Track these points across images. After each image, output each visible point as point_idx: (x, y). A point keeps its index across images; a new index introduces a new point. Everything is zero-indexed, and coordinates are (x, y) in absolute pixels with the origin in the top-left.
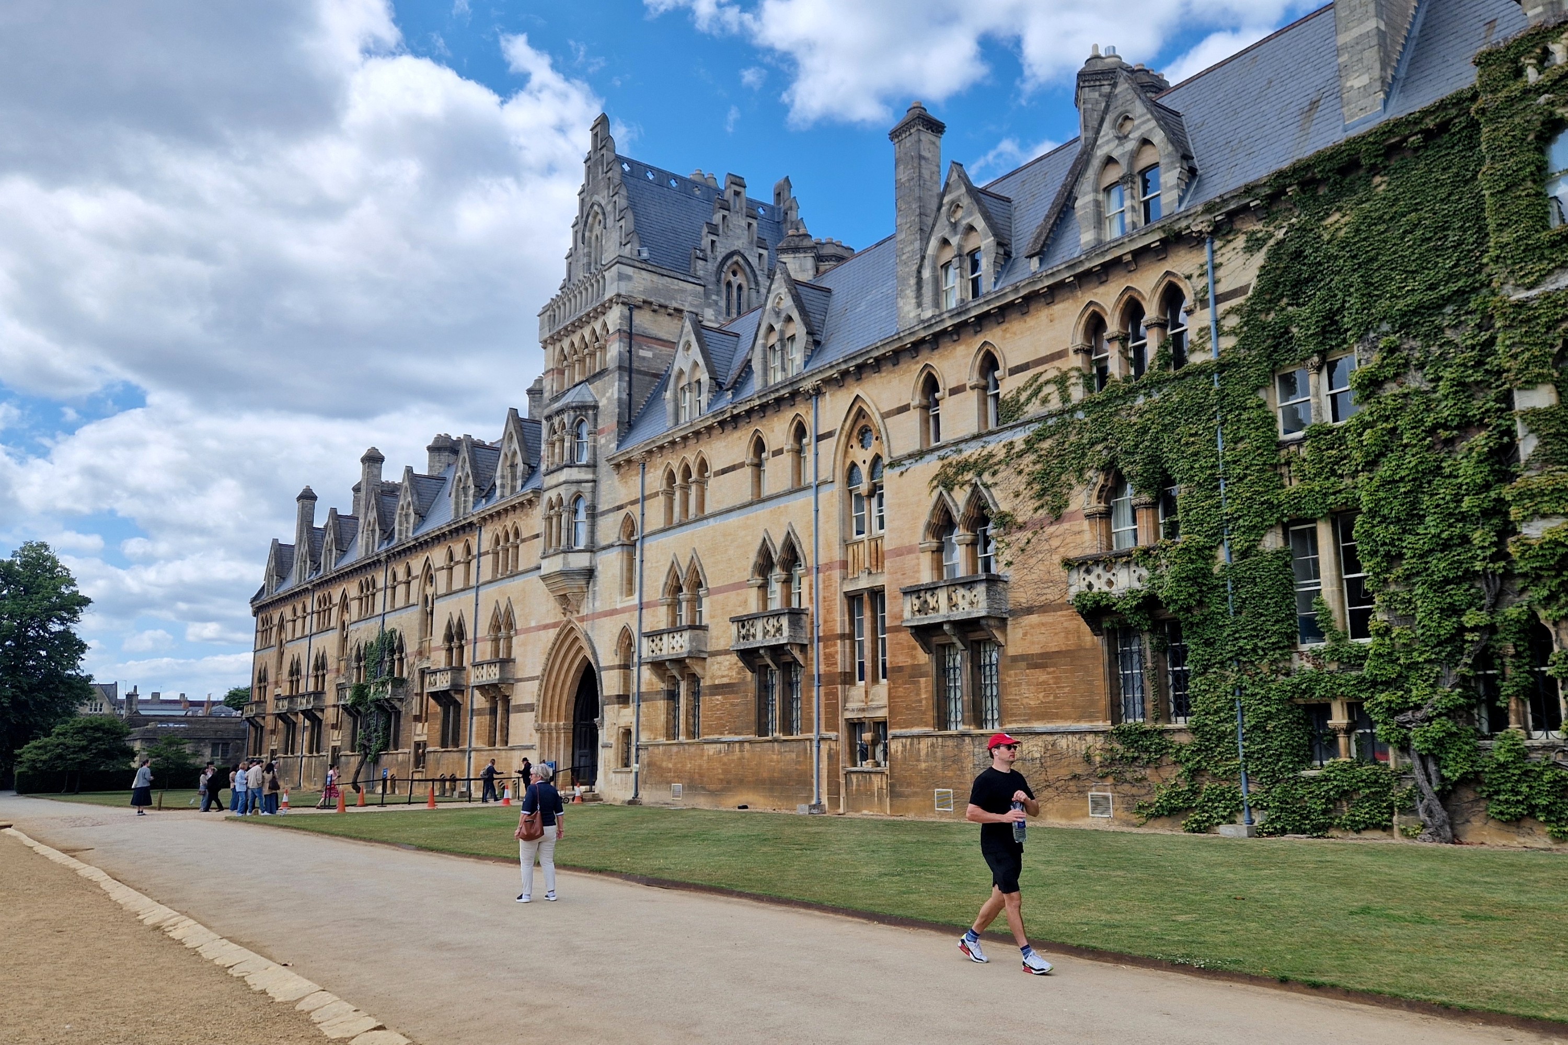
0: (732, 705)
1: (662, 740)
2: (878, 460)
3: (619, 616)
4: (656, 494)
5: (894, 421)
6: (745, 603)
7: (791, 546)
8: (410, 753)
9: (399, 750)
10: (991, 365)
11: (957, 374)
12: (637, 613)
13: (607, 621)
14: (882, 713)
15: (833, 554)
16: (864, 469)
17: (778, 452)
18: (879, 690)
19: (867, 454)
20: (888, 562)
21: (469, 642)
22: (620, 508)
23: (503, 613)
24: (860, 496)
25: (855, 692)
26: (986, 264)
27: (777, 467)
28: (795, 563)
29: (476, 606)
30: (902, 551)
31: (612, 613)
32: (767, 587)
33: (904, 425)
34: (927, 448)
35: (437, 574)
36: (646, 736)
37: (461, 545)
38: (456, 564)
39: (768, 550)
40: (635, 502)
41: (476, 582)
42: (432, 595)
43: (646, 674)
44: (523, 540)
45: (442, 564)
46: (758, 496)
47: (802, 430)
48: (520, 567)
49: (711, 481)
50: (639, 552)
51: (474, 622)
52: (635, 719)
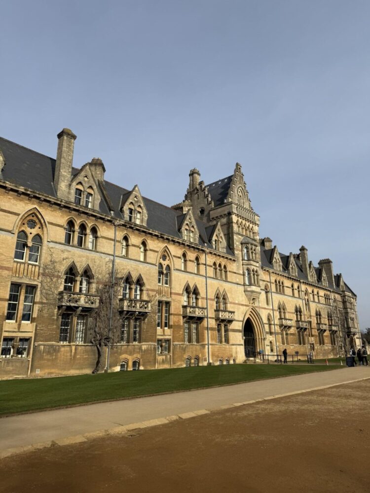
0: (295, 338)
1: (281, 345)
2: (308, 300)
3: (267, 310)
4: (273, 283)
5: (310, 295)
6: (294, 317)
7: (300, 309)
8: (155, 345)
9: (143, 343)
10: (318, 293)
11: (315, 293)
12: (272, 311)
13: (263, 310)
14: (314, 342)
15: (305, 313)
16: (306, 300)
17: (296, 289)
18: (312, 338)
19: (306, 297)
20: (312, 317)
21: (203, 298)
22: (264, 281)
23: (222, 293)
24: (306, 304)
25: (310, 338)
26: (316, 279)
27: (296, 292)
28: (300, 312)
29: (206, 284)
30: (313, 316)
31: (265, 308)
32: (297, 315)
33: (311, 296)
34: (314, 301)
35: (174, 258)
36: (277, 344)
37: (193, 254)
38: (190, 261)
39: (296, 308)
40: (268, 282)
41: (205, 275)
42: (166, 265)
43: (276, 327)
44: (230, 271)
45: (179, 256)
46: (293, 296)
47: (298, 288)
48: (229, 280)
49: (285, 288)
50: (270, 295)
51: (205, 291)
52: (274, 339)
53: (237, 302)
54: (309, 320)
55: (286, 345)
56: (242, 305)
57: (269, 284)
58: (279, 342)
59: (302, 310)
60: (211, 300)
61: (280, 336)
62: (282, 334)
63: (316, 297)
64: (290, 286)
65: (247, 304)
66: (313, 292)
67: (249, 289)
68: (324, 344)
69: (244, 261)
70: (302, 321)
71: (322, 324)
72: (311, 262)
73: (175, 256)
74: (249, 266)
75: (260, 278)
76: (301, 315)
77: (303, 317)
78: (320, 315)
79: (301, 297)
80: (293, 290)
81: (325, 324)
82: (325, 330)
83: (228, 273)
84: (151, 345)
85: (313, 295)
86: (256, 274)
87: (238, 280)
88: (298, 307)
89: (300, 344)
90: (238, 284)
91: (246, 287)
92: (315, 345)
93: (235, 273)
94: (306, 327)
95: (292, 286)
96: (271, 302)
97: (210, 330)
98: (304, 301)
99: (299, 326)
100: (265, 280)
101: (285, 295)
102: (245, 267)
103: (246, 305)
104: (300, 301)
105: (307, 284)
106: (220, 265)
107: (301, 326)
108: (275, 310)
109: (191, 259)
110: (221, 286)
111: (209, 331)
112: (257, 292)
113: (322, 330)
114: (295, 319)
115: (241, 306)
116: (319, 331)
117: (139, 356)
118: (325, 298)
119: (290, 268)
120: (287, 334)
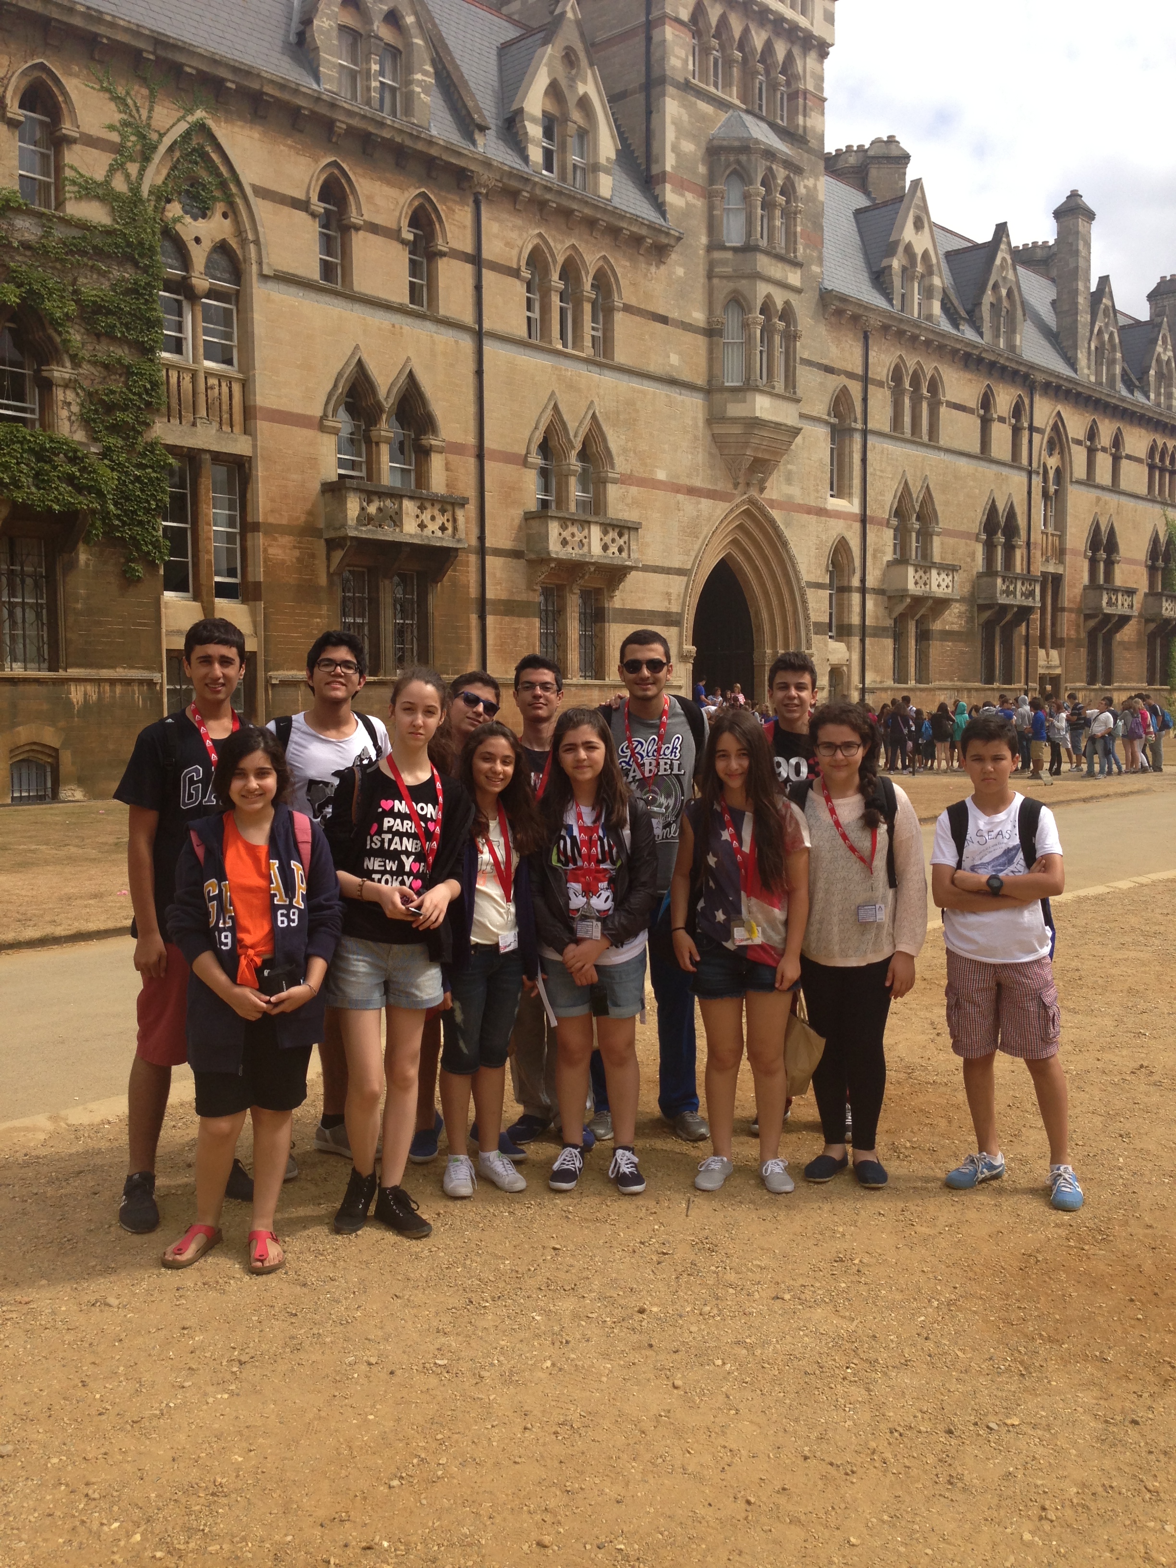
0: (962, 653)
1: (890, 683)
2: (1058, 471)
3: (832, 522)
4: (880, 384)
5: (1075, 448)
6: (973, 555)
7: (1011, 514)
8: (151, 683)
9: (73, 672)
10: (1117, 442)
11: (1105, 438)
12: (857, 526)
13: (813, 518)
14: (1058, 671)
15: (1037, 537)
16: (1051, 474)
17: (1002, 420)
18: (1054, 653)
19: (1053, 462)
20: (1068, 558)
21: (456, 449)
22: (828, 370)
23: (572, 426)
24: (1045, 494)
25: (1042, 653)
26: (1118, 370)
27: (1001, 434)
28: (1011, 529)
29: (479, 373)
30: (1075, 552)
31: (822, 512)
32: (989, 547)
33: (1079, 455)
34: (1089, 482)
35: (262, 209)
36: (870, 678)
37: (393, 192)
38: (374, 228)
39: (992, 510)
40: (851, 375)
41: (468, 318)
42: (207, 243)
43: (870, 604)
44: (627, 308)
45: (300, 195)
46: (984, 454)
47: (1017, 411)
48: (621, 356)
49: (943, 409)
50: (857, 446)
51: (472, 409)
52: (856, 657)
53: (661, 475)
54: (1051, 569)
55: (912, 683)
56: (692, 491)
57: (855, 388)
58: (877, 671)
59: (1022, 521)
60: (508, 458)
61: (889, 643)
62: (899, 637)
63: (1104, 461)
64: (972, 404)
65: (720, 486)
66: (1092, 434)
67: (735, 410)
68: (1108, 681)
69: (717, 255)
70: (1009, 576)
71: (1116, 591)
72: (1104, 281)
73: (263, 193)
74: (743, 285)
75: (803, 350)
76: (1009, 549)
77: (1019, 555)
78: (1112, 546)
79: (1025, 461)
80: (986, 423)
81: (1130, 592)
82: (1124, 620)
83: (619, 317)
84: (128, 682)
85: (1091, 452)
86: (781, 325)
87: (674, 359)
88: (1001, 506)
89: (989, 680)
90: (672, 382)
91: (717, 397)
92: (1063, 685)
93: (664, 320)
94: (1029, 602)
95: (986, 402)
96: (857, 482)
97: (495, 613)
98: (1037, 481)
99: (993, 596)
100: (837, 365)
101: (940, 449)
102: (723, 288)
103: (712, 495)
104: (1019, 479)
105: (1068, 392)
106: (570, 271)
107: (1003, 600)
108: (879, 523)
109: (379, 220)
110: (571, 387)
111: (490, 619)
112: (777, 426)
113: (1108, 617)
114: (979, 564)
115: (680, 497)
116: (1092, 623)
117: (50, 736)
118: (1152, 467)
119: (986, 309)
120: (924, 636)
